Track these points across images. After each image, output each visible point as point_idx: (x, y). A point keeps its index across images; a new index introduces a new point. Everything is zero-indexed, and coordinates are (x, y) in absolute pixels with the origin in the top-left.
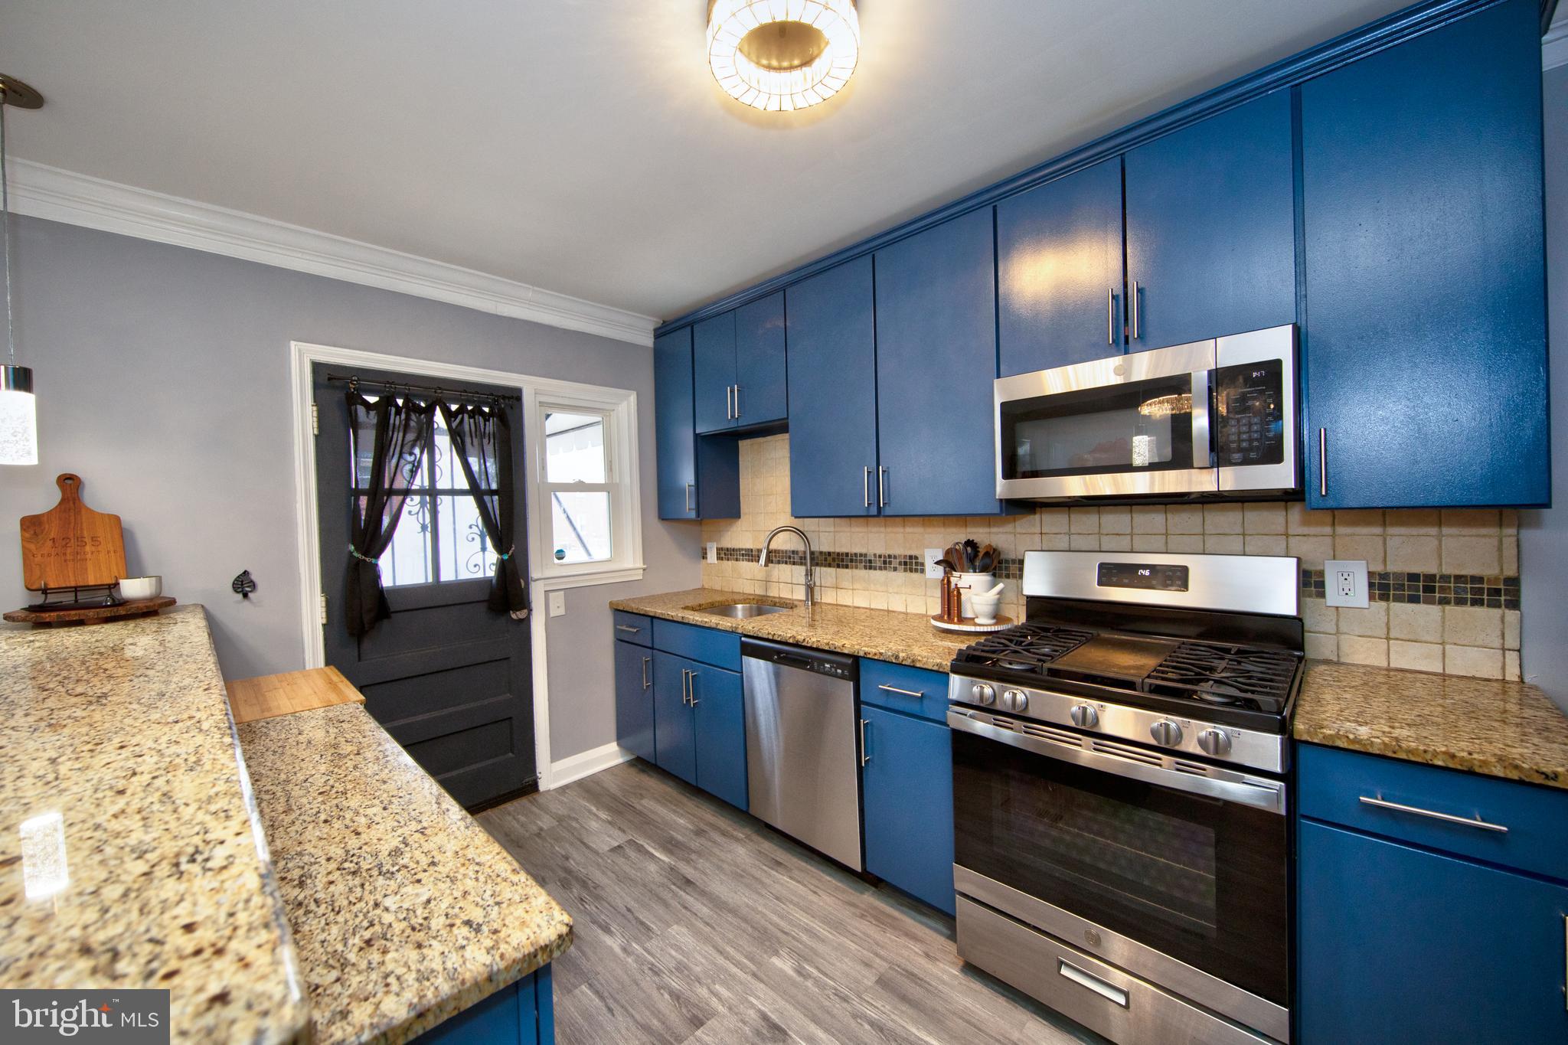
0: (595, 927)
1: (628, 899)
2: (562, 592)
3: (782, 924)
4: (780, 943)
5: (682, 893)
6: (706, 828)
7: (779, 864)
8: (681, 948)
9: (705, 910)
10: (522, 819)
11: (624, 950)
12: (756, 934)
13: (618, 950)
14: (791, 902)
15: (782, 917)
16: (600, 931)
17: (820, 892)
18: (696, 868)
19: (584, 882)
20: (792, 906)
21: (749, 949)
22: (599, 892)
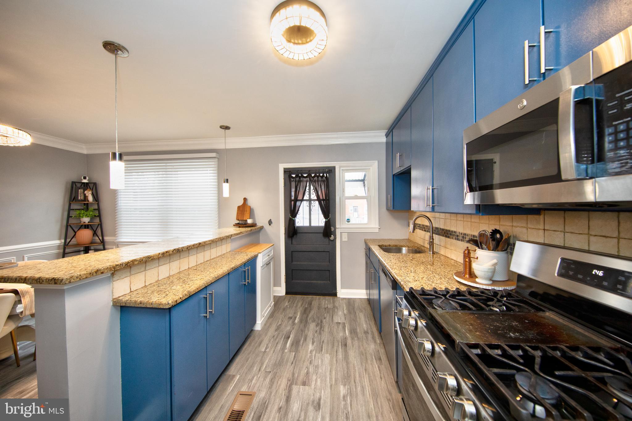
0: (311, 340)
1: (326, 339)
2: (347, 233)
3: (357, 378)
4: (349, 383)
5: (340, 347)
6: (370, 332)
7: (380, 359)
8: (323, 362)
9: (341, 356)
10: (327, 302)
11: (311, 351)
12: (346, 375)
13: (310, 350)
14: (369, 374)
15: (360, 376)
16: (311, 342)
17: (383, 379)
18: (352, 343)
19: (322, 327)
20: (367, 376)
21: (338, 377)
22: (322, 332)
